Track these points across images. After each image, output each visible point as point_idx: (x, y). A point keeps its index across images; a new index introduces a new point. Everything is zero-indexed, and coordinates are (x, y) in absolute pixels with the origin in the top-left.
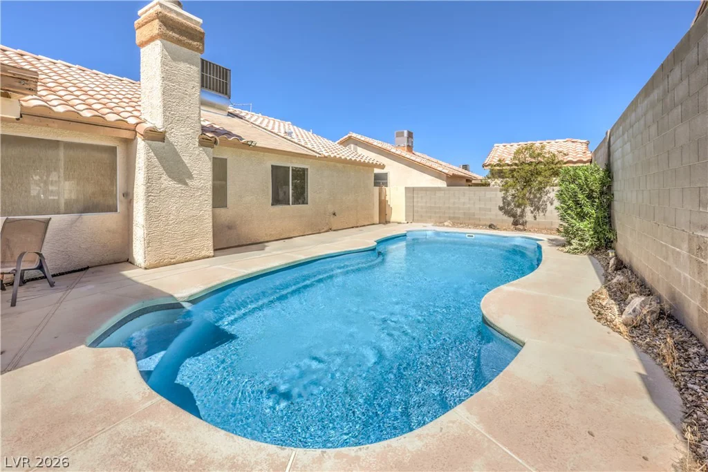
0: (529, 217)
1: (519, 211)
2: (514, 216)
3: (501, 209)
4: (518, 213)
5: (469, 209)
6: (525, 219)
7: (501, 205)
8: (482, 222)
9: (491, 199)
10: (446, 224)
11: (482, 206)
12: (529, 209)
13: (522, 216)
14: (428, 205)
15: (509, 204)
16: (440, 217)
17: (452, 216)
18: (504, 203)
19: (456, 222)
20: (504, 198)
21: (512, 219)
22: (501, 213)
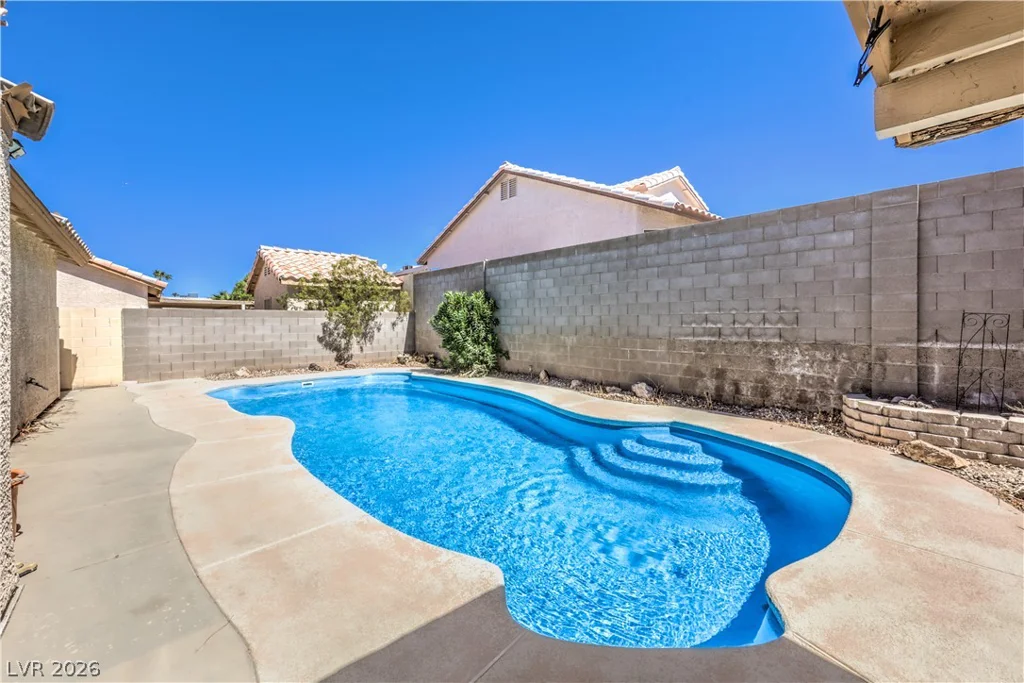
0: (355, 349)
1: (343, 341)
2: (337, 349)
3: (320, 340)
4: (343, 346)
5: (272, 345)
6: (351, 352)
7: (321, 335)
8: (294, 364)
9: (306, 329)
10: (240, 373)
11: (294, 339)
12: (354, 339)
13: (347, 349)
14: (187, 343)
15: (331, 334)
16: (215, 364)
17: (241, 358)
18: (324, 331)
19: (255, 369)
20: (325, 325)
21: (335, 354)
22: (319, 346)
